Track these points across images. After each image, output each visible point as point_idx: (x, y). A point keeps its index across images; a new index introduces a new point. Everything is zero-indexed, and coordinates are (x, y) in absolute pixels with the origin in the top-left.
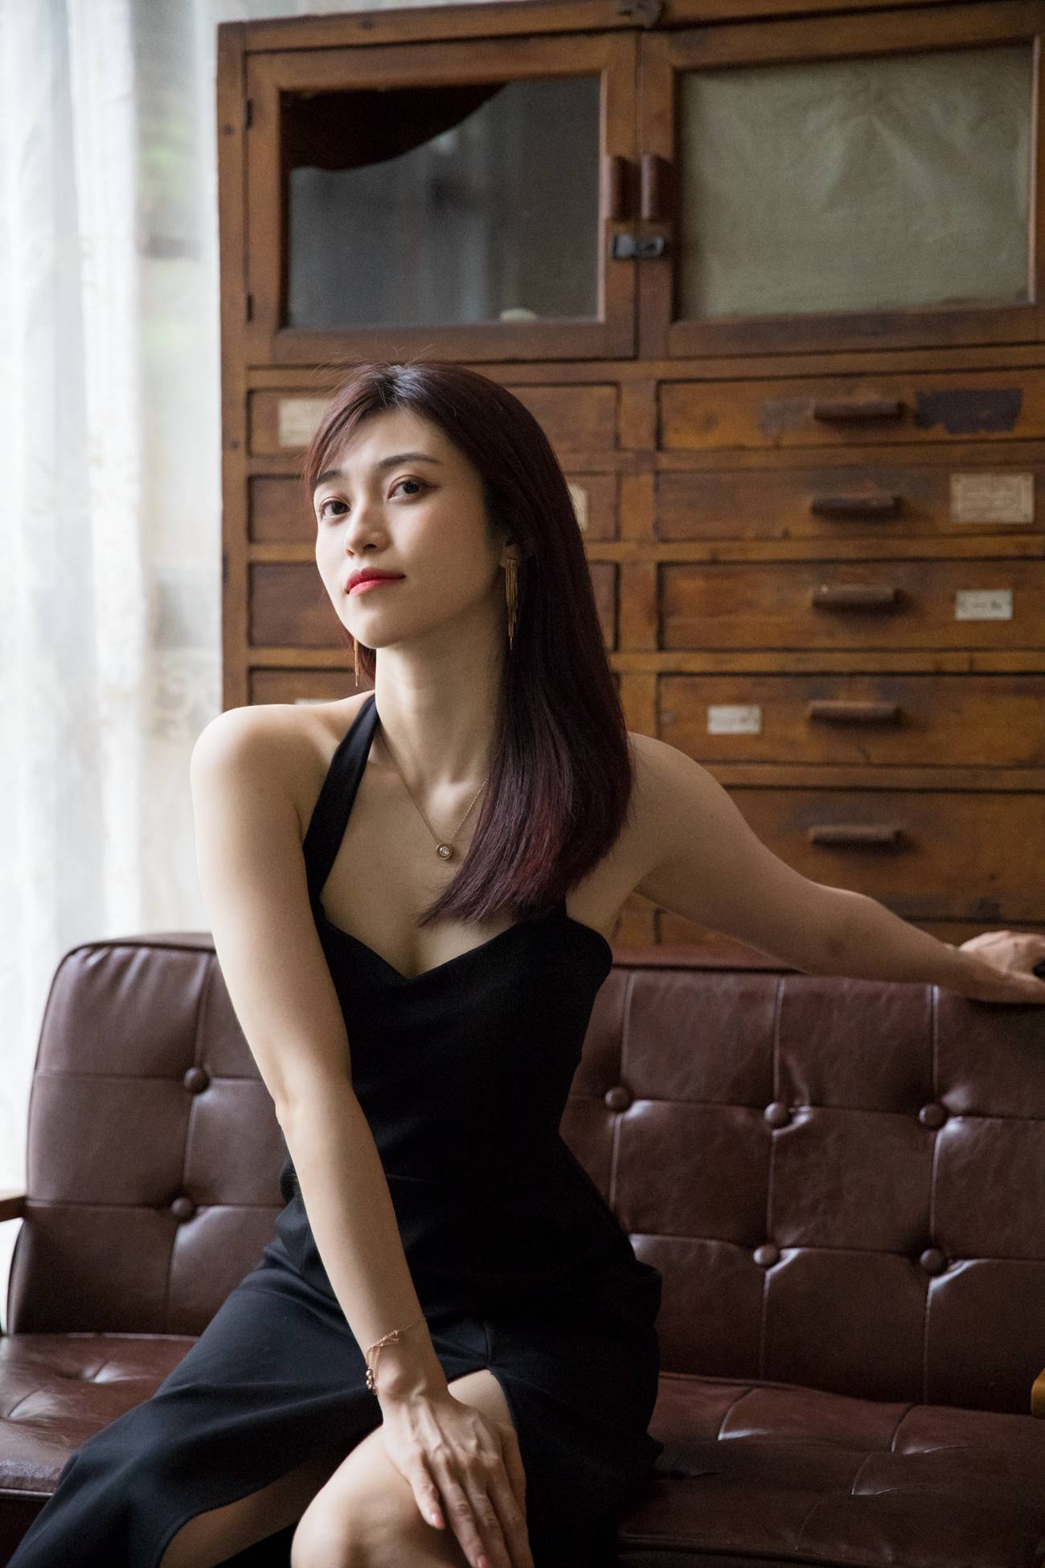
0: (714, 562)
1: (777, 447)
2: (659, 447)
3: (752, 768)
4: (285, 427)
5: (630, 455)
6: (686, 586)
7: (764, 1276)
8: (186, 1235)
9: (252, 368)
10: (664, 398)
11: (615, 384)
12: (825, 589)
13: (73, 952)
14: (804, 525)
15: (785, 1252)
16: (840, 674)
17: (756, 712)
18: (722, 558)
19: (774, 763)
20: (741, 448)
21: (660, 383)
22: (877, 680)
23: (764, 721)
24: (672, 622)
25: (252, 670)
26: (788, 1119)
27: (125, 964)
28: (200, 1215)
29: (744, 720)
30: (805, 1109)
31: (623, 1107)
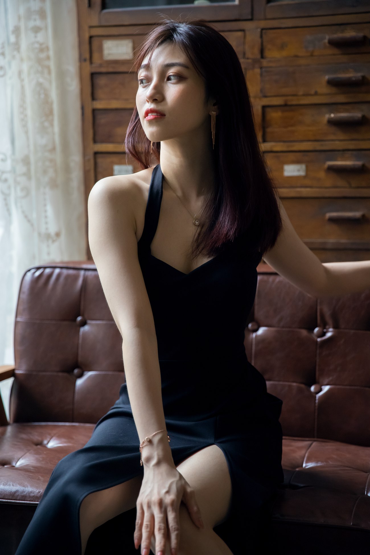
0: (286, 105)
1: (312, 55)
2: (262, 57)
3: (303, 190)
4: (106, 52)
5: (250, 61)
6: (274, 115)
7: (316, 397)
8: (79, 382)
9: (91, 27)
10: (264, 36)
11: (243, 30)
12: (332, 115)
13: (29, 271)
14: (324, 89)
15: (323, 387)
16: (339, 151)
17: (303, 167)
18: (289, 103)
19: (311, 187)
20: (296, 56)
21: (262, 29)
22: (354, 153)
23: (307, 170)
24: (269, 130)
25: (96, 153)
26: (324, 334)
27: (50, 275)
28: (85, 375)
29: (299, 171)
30: (331, 330)
31: (256, 330)
